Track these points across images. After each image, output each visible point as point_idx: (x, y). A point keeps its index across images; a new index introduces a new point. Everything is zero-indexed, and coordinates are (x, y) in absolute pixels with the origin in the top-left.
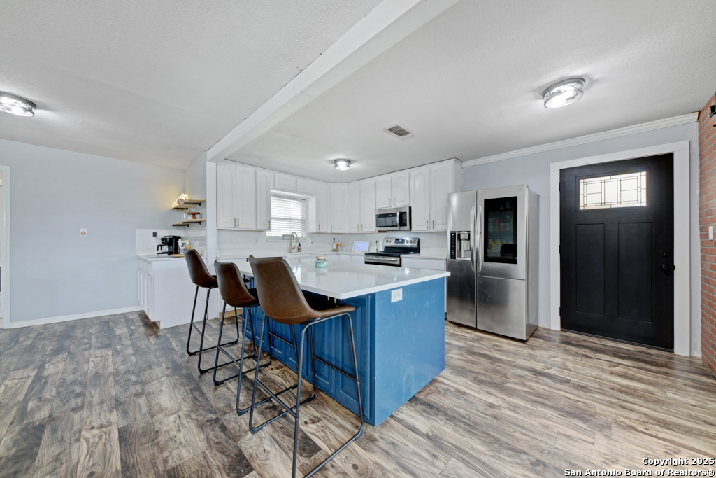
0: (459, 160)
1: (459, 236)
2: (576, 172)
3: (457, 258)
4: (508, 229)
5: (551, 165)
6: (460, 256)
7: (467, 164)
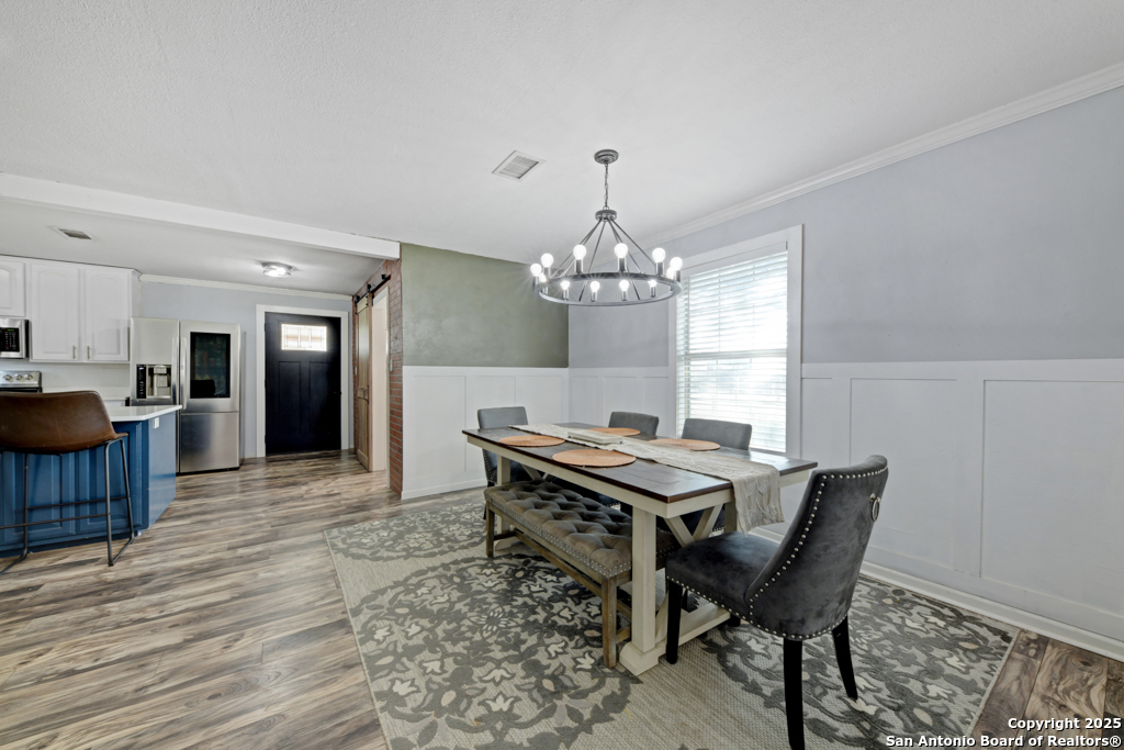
0: (138, 272)
1: (151, 370)
2: (279, 317)
3: (148, 397)
4: (219, 364)
5: (258, 306)
6: (152, 394)
7: (144, 278)
